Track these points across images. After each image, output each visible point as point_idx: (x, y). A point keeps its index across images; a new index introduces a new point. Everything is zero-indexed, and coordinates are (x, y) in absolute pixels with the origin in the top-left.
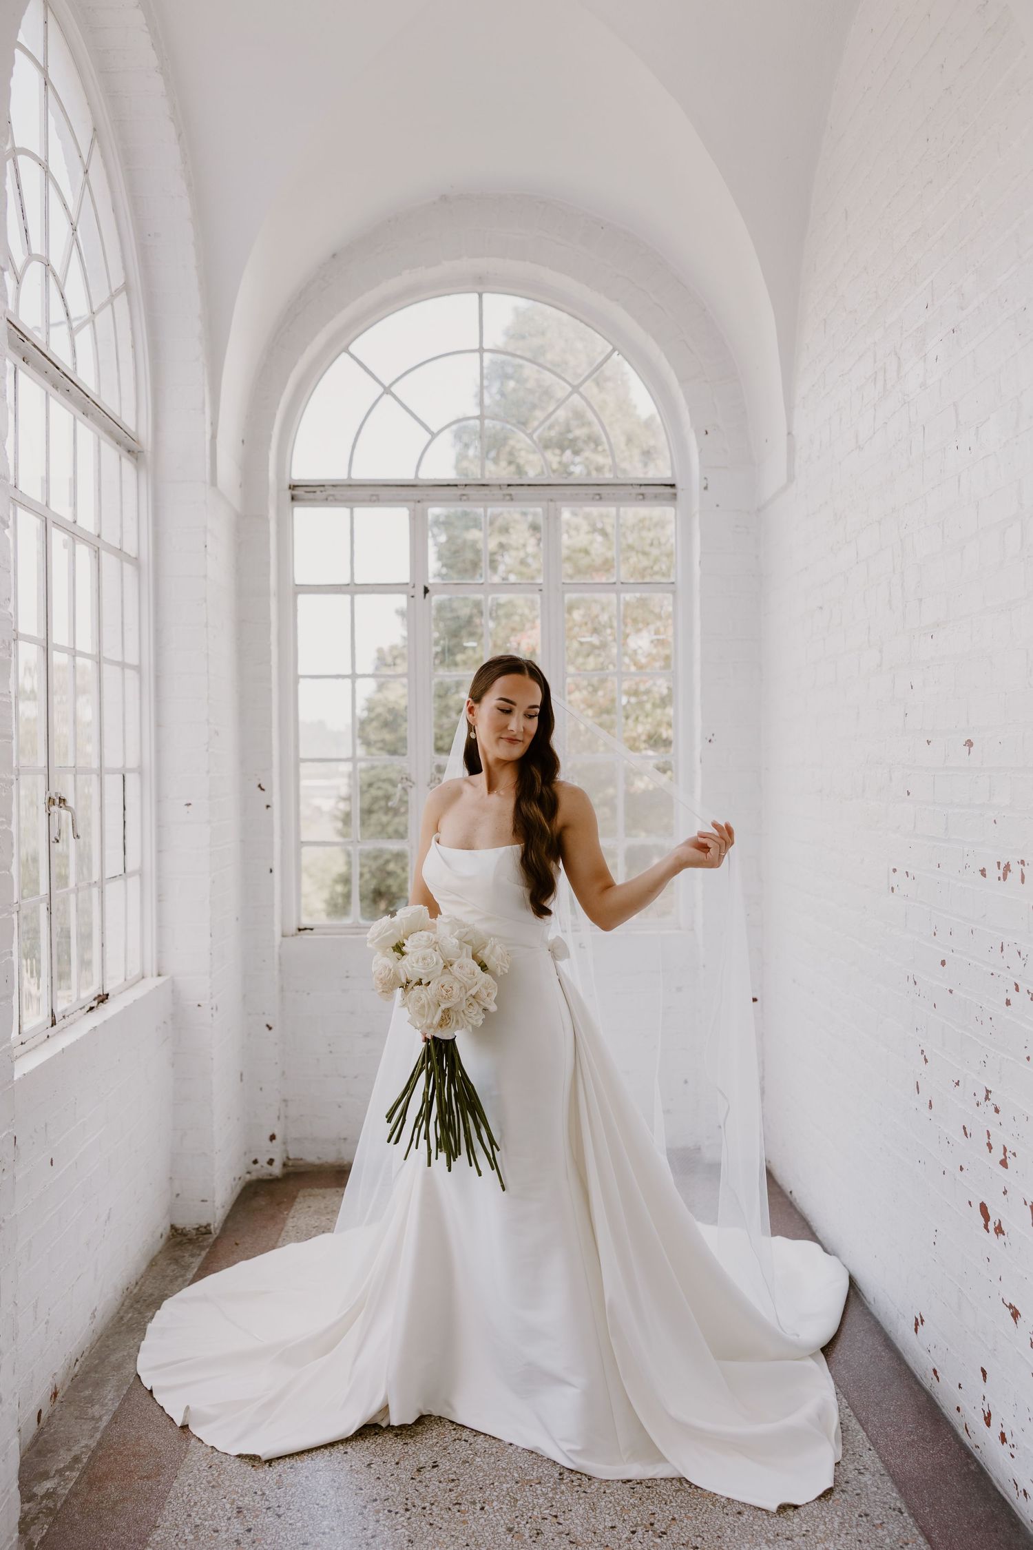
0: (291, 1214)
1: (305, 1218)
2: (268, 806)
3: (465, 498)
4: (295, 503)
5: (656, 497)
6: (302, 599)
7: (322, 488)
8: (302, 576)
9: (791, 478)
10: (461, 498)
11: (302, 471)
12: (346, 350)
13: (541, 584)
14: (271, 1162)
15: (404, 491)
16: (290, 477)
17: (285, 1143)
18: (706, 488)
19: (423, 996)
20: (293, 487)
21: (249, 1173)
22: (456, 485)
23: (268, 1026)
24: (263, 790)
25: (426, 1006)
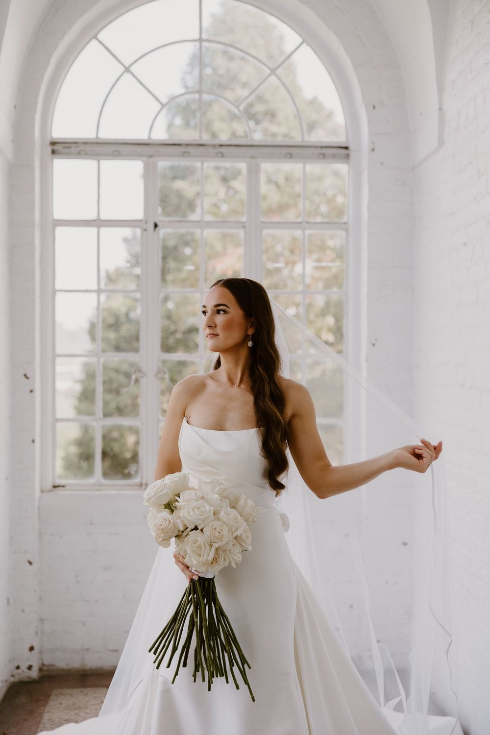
0: (47, 709)
1: (58, 712)
2: (31, 391)
3: (186, 154)
4: (55, 156)
5: (334, 156)
6: (59, 230)
7: (76, 145)
8: (59, 213)
9: (441, 143)
10: (183, 154)
11: (60, 131)
12: (95, 37)
13: (244, 223)
14: (30, 668)
15: (139, 149)
16: (51, 136)
17: (41, 652)
18: (373, 150)
19: (198, 538)
20: (53, 143)
21: (13, 676)
22: (180, 145)
23: (29, 562)
24: (27, 378)
25: (203, 546)
